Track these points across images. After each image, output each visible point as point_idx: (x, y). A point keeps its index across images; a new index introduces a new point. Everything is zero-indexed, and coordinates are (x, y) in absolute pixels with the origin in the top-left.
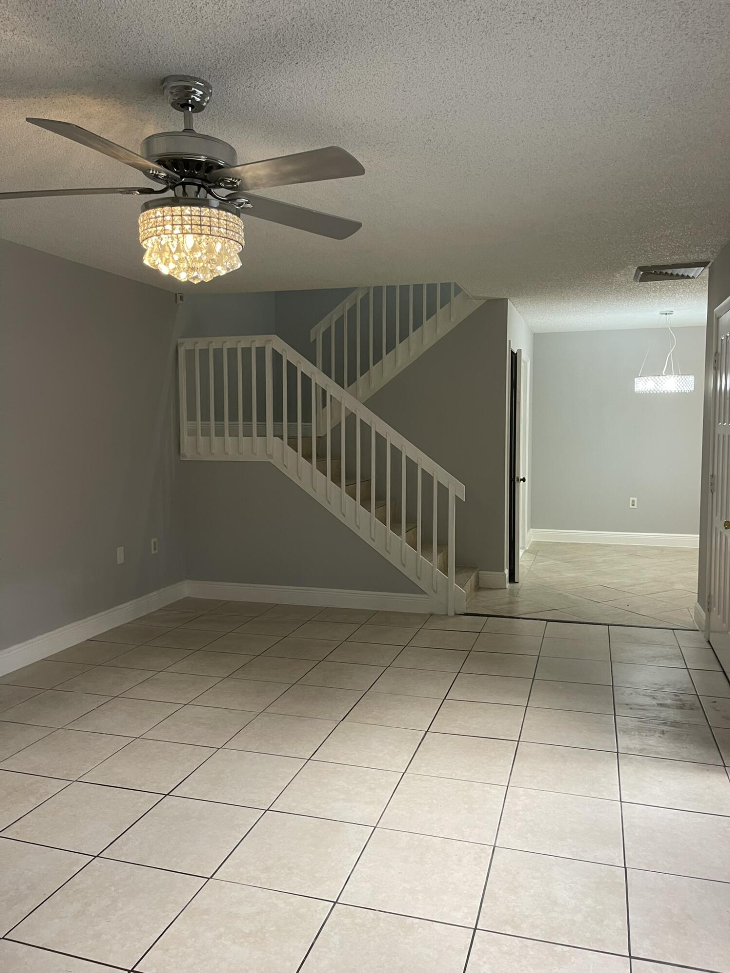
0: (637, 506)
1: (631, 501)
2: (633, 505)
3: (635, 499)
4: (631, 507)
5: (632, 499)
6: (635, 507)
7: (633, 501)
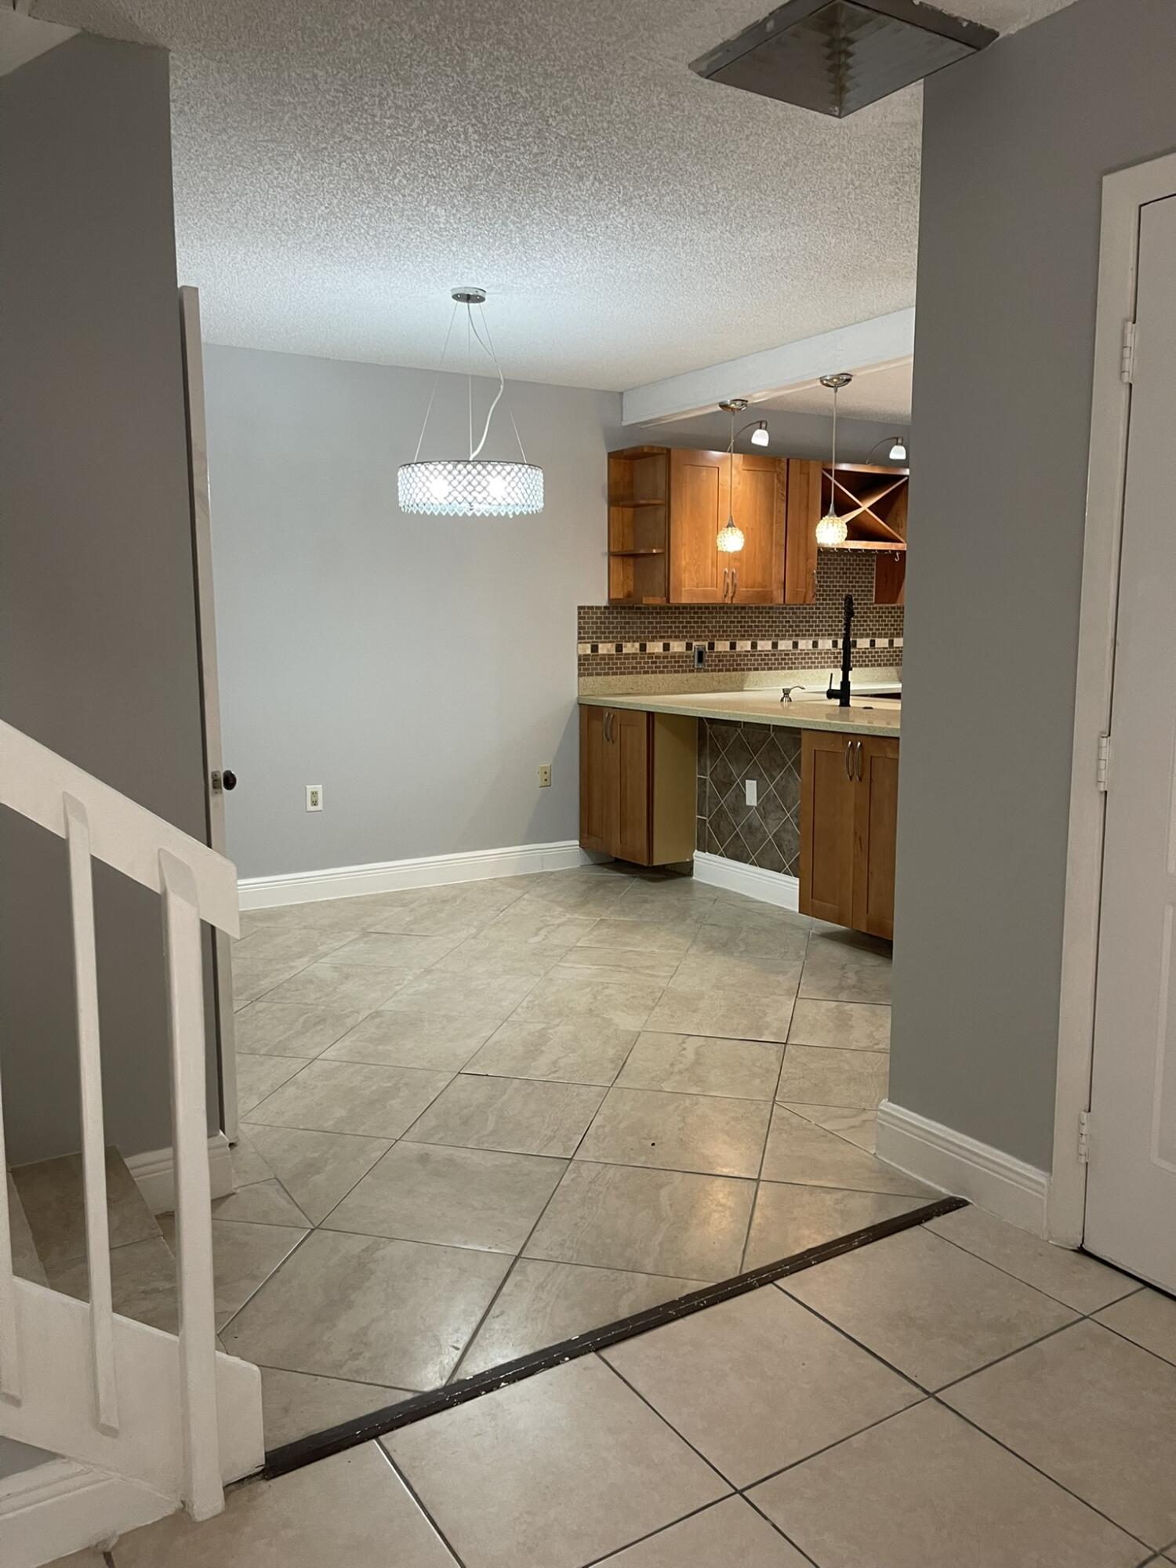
0: (324, 807)
1: (309, 795)
2: (315, 803)
3: (319, 788)
4: (310, 808)
5: (310, 788)
6: (320, 807)
7: (314, 794)
